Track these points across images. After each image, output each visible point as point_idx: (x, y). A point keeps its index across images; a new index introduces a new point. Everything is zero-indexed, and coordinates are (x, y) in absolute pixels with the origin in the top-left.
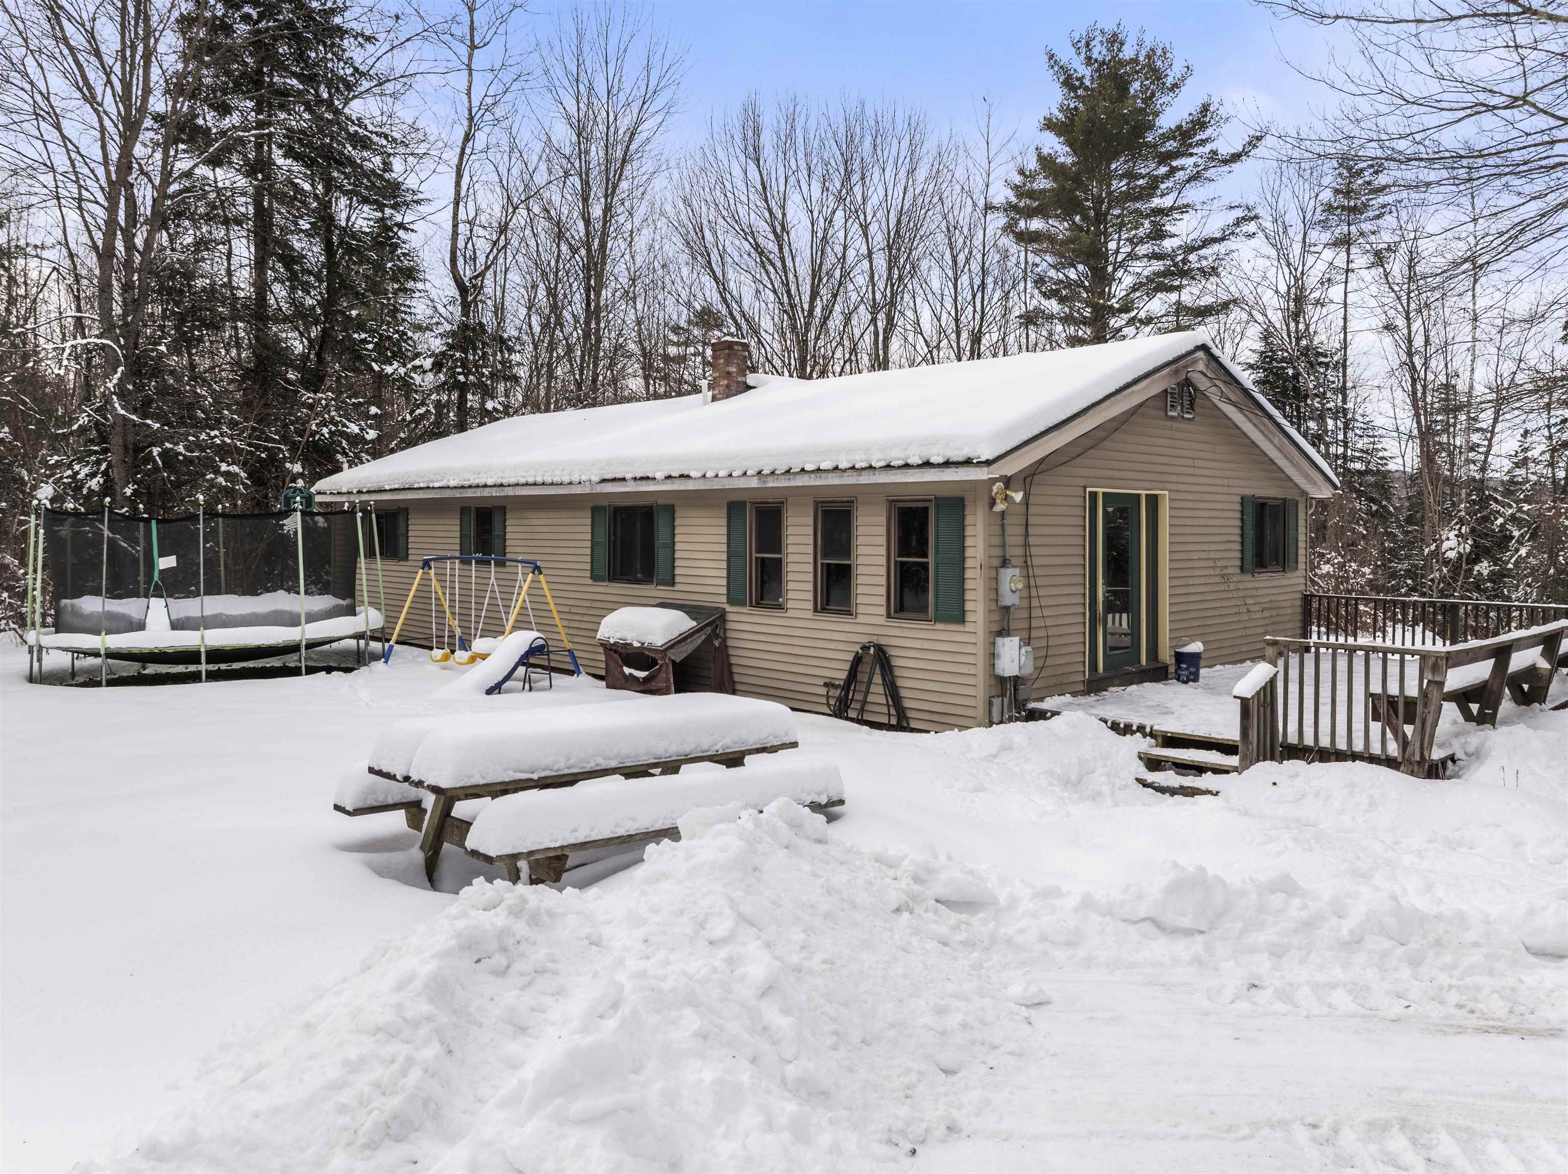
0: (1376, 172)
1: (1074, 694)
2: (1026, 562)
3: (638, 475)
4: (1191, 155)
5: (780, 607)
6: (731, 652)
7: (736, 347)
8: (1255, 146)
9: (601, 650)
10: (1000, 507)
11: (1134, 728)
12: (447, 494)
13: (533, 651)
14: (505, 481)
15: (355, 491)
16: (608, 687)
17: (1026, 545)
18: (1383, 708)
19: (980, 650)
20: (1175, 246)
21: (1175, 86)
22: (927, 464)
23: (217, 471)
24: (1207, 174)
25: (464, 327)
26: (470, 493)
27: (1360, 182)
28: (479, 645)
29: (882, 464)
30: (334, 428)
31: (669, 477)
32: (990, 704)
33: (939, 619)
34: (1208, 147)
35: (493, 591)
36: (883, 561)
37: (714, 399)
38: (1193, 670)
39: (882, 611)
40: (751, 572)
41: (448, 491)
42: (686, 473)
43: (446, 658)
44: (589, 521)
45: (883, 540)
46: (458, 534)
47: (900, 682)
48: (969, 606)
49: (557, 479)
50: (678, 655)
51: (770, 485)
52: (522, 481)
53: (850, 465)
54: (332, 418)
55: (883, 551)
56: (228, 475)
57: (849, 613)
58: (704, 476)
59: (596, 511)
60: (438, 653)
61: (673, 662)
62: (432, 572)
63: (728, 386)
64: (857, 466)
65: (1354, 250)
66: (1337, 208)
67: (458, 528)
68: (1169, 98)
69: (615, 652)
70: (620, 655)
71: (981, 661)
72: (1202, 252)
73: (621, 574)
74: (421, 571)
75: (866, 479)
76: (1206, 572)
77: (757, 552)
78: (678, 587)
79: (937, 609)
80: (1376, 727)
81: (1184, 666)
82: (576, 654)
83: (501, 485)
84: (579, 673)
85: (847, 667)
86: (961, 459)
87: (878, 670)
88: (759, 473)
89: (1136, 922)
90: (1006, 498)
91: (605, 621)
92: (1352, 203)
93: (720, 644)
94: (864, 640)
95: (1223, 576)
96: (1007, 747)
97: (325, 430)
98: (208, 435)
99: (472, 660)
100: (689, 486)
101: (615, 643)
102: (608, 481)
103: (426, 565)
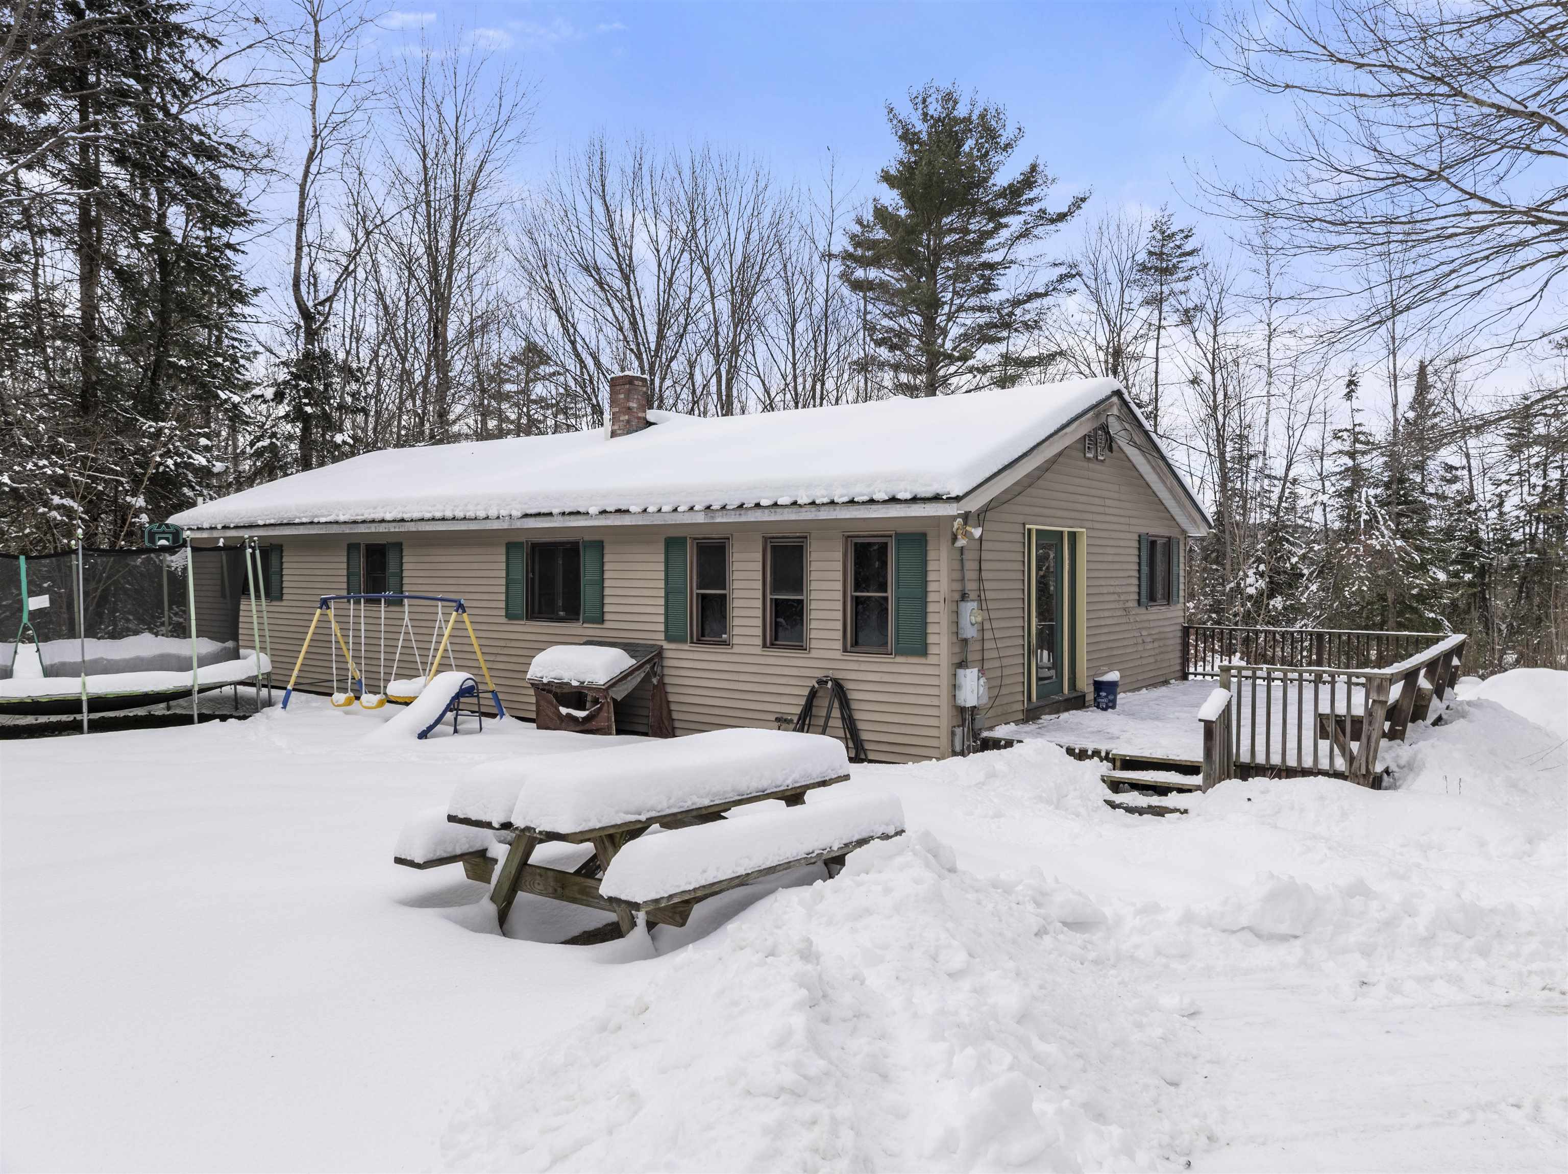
0: (1187, 237)
1: (1017, 722)
2: (979, 596)
3: (567, 510)
4: (1020, 213)
5: (726, 643)
6: (669, 689)
7: (636, 383)
8: (1079, 207)
9: (532, 692)
10: (962, 542)
11: (1090, 753)
12: (335, 530)
13: (464, 692)
14: (406, 516)
15: (219, 526)
16: (538, 728)
17: (980, 580)
18: (1331, 727)
19: (945, 682)
20: (1004, 298)
21: (1008, 146)
22: (893, 500)
23: (46, 504)
24: (1036, 232)
25: (308, 355)
26: (362, 529)
27: (1172, 245)
28: (397, 688)
29: (846, 499)
30: (179, 460)
31: (604, 512)
32: (953, 734)
33: (900, 652)
34: (1036, 207)
35: (407, 633)
36: (839, 596)
37: (613, 434)
38: (1111, 697)
39: (839, 645)
40: (692, 608)
41: (335, 526)
42: (623, 508)
43: (349, 703)
44: (503, 558)
45: (839, 575)
46: (345, 572)
47: (857, 716)
48: (931, 639)
49: (470, 514)
50: (619, 694)
51: (718, 520)
52: (428, 515)
53: (810, 501)
54: (177, 449)
55: (839, 586)
56: (58, 508)
57: (801, 648)
58: (645, 510)
59: (511, 547)
60: (339, 697)
61: (614, 700)
62: (331, 613)
63: (628, 422)
64: (817, 502)
65: (1166, 307)
66: (1151, 268)
67: (345, 566)
68: (1002, 158)
69: (549, 691)
70: (556, 695)
71: (945, 692)
72: (1027, 306)
73: (540, 613)
74: (319, 611)
75: (825, 514)
76: (1112, 606)
77: (699, 588)
78: (607, 625)
79: (897, 642)
80: (1324, 745)
81: (1103, 694)
82: (500, 696)
83: (403, 520)
84: (502, 715)
85: (803, 702)
86: (929, 495)
87: (836, 704)
88: (708, 507)
89: (1234, 932)
90: (966, 534)
91: (535, 660)
92: (1164, 265)
93: (659, 682)
94: (820, 674)
95: (1125, 609)
96: (992, 775)
97: (170, 462)
98: (36, 465)
99: (381, 704)
100: (626, 521)
101: (549, 683)
102: (531, 515)
103: (325, 603)
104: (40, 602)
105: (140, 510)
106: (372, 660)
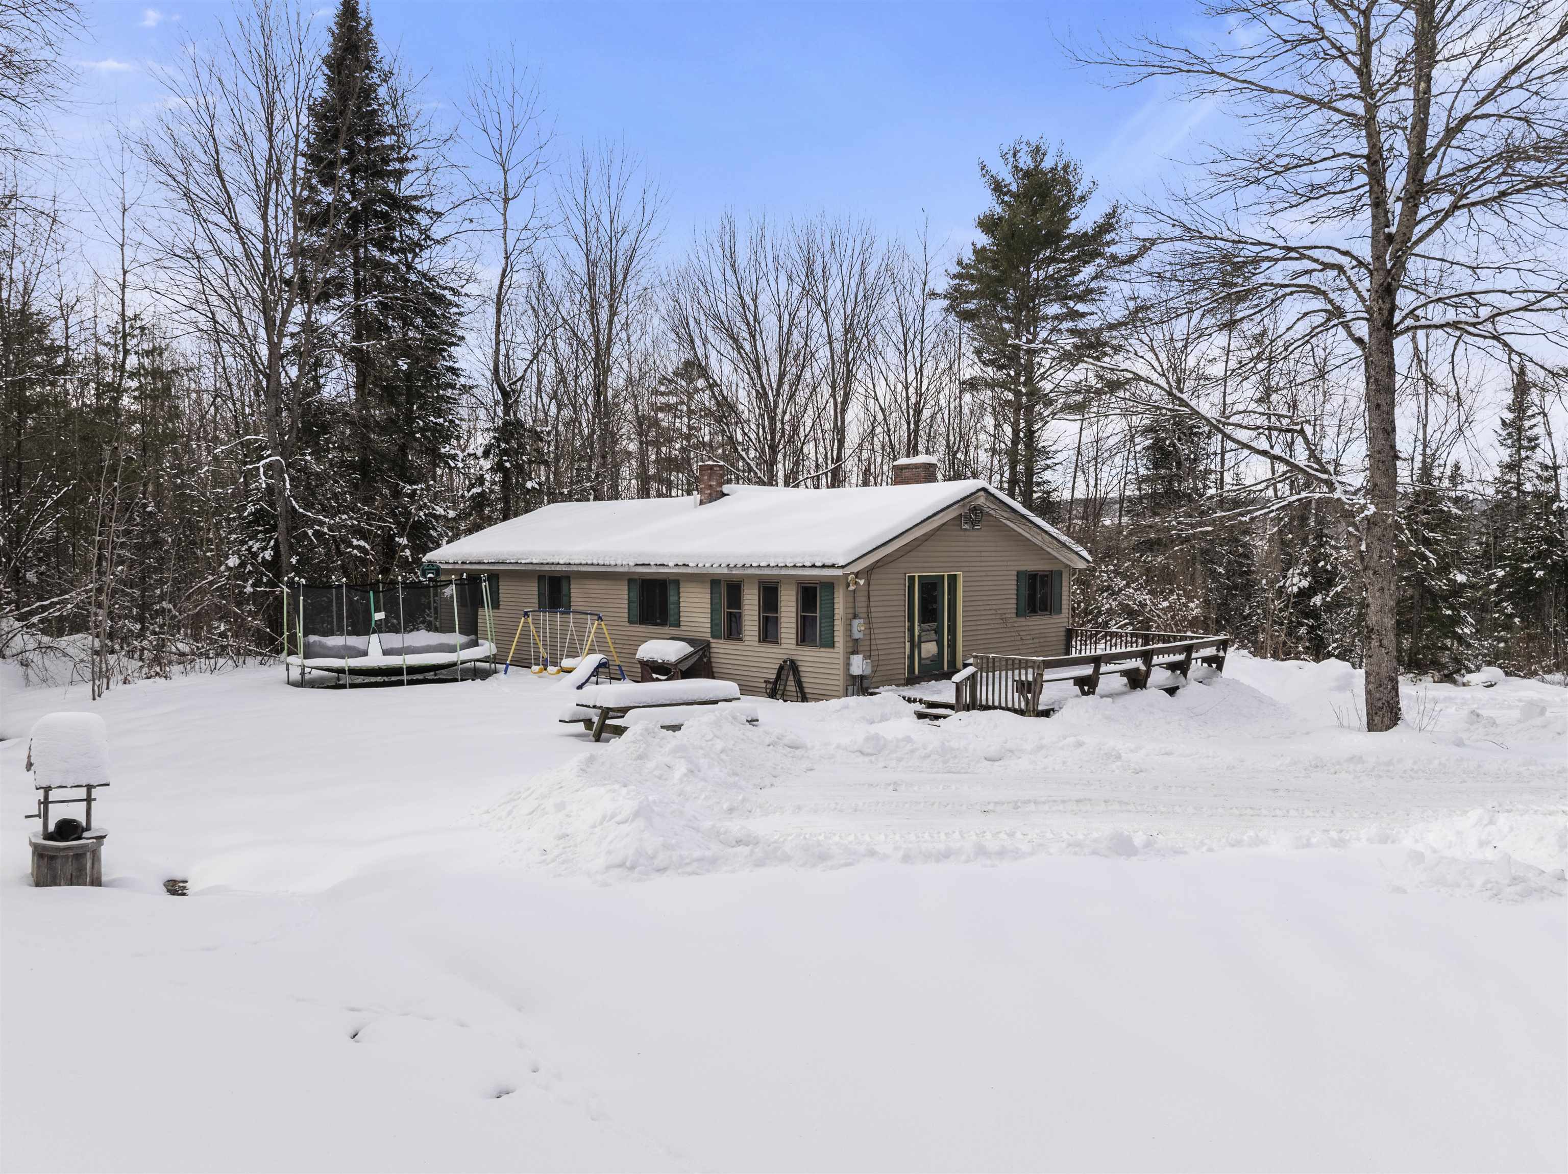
1: (897, 685)
2: (868, 616)
3: (658, 564)
5: (740, 640)
6: (714, 665)
7: (715, 469)
9: (639, 665)
10: (852, 588)
11: (918, 700)
12: (530, 567)
13: (601, 665)
14: (572, 562)
17: (868, 607)
18: (1019, 687)
19: (841, 661)
21: (1083, 198)
22: (814, 566)
23: (350, 545)
25: (506, 424)
26: (547, 568)
28: (566, 663)
29: (792, 565)
31: (677, 566)
32: (846, 687)
33: (821, 646)
35: (572, 631)
36: (794, 615)
37: (702, 503)
39: (794, 642)
40: (724, 620)
41: (531, 565)
42: (687, 564)
43: (541, 671)
45: (794, 604)
46: (537, 595)
47: (803, 680)
48: (836, 639)
49: (607, 563)
50: (684, 667)
51: (734, 572)
52: (584, 562)
53: (776, 565)
54: (425, 504)
55: (794, 609)
56: (359, 548)
57: (777, 643)
58: (697, 566)
59: (630, 582)
60: (535, 668)
62: (530, 620)
63: (710, 494)
64: (779, 565)
67: (537, 589)
68: (1078, 209)
69: (647, 665)
70: (650, 666)
71: (841, 667)
73: (647, 620)
74: (523, 619)
75: (784, 572)
76: (990, 617)
77: (728, 608)
78: (682, 628)
79: (821, 641)
80: (1016, 696)
82: (622, 668)
83: (569, 564)
84: (623, 679)
85: (776, 672)
86: (830, 564)
87: (792, 673)
88: (728, 566)
90: (856, 583)
91: (640, 648)
93: (707, 658)
94: (785, 657)
95: (1002, 619)
97: (422, 514)
99: (558, 672)
100: (689, 570)
101: (647, 661)
102: (639, 565)
103: (526, 614)
104: (379, 616)
105: (406, 547)
106: (553, 646)
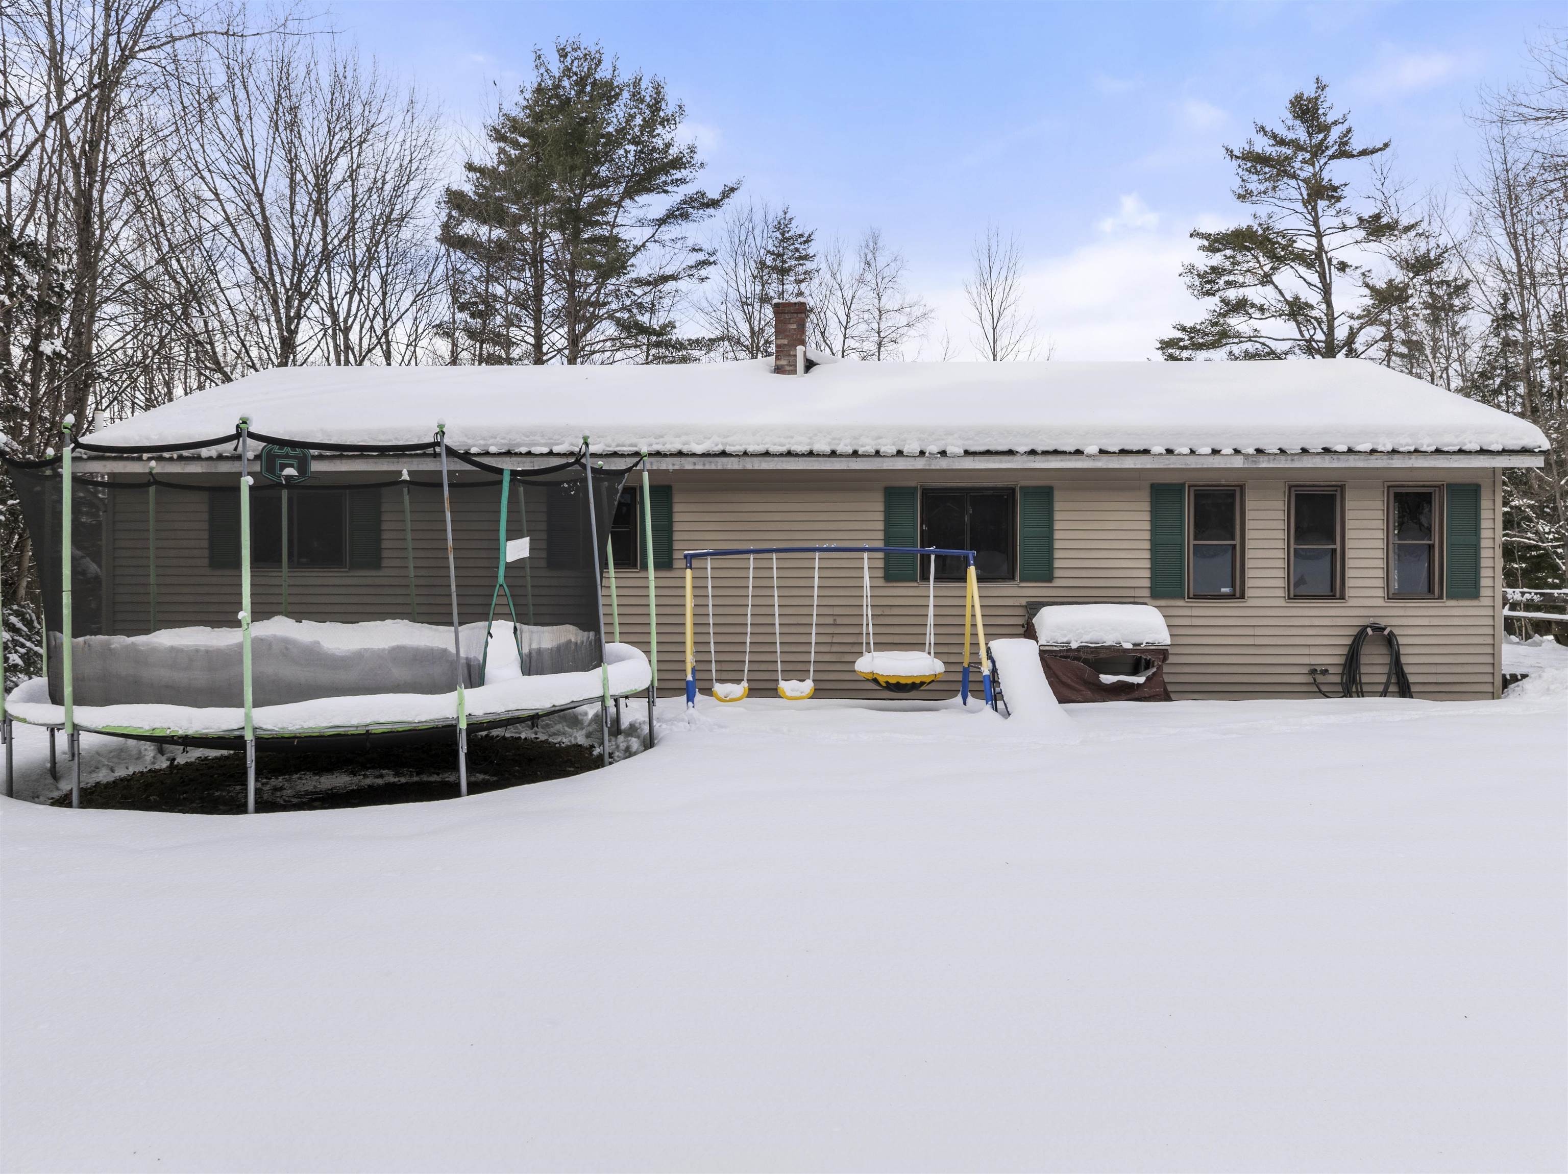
0: (805, 242)
3: (1040, 449)
5: (1240, 597)
8: (729, 196)
29: (1433, 448)
31: (1106, 451)
33: (1450, 596)
36: (1381, 544)
39: (1383, 592)
40: (1187, 561)
44: (880, 506)
45: (1382, 524)
48: (1486, 582)
53: (1391, 449)
55: (1381, 534)
57: (1338, 597)
58: (1172, 451)
59: (892, 492)
64: (1401, 450)
77: (1195, 539)
99: (814, 695)
101: (1079, 649)
102: (974, 454)
104: (521, 548)
